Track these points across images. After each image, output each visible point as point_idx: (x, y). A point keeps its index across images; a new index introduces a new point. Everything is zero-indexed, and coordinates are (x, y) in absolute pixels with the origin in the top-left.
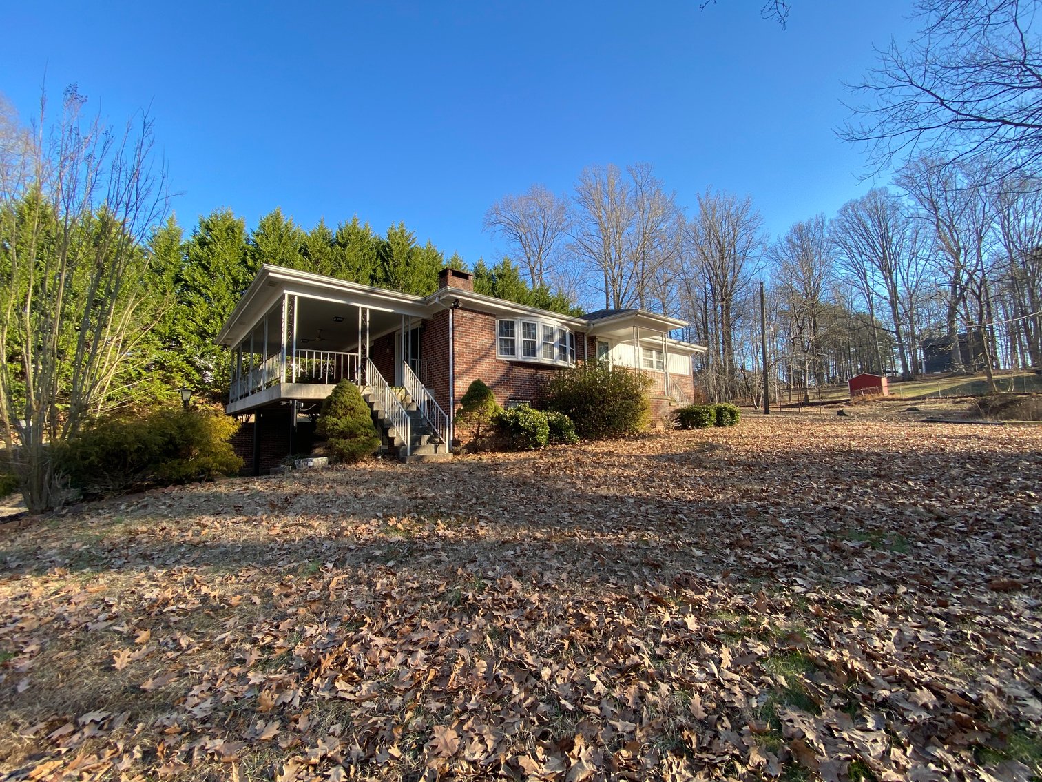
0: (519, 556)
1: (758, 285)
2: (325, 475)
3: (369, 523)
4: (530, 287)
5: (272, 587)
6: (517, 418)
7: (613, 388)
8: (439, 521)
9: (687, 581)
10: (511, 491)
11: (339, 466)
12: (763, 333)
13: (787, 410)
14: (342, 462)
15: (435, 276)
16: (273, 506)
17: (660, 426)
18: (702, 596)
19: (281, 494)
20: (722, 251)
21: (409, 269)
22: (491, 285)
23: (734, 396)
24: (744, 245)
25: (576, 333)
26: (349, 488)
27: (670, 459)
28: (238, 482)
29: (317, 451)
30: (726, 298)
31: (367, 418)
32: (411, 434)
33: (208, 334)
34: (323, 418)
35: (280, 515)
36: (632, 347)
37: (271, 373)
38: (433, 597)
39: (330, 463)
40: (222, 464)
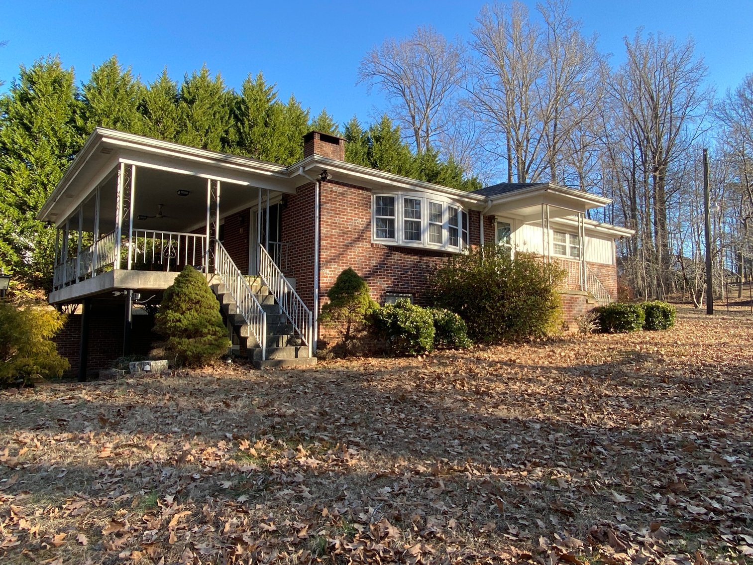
0: (397, 495)
1: (701, 152)
2: (166, 382)
3: (216, 446)
4: (414, 152)
5: (101, 524)
6: (395, 316)
7: (515, 281)
8: (300, 447)
9: (606, 534)
10: (388, 410)
11: (181, 371)
12: (707, 212)
13: (736, 309)
14: (184, 366)
15: (299, 139)
16: (103, 421)
17: (574, 329)
18: (623, 555)
19: (112, 406)
20: (655, 109)
21: (268, 130)
22: (366, 150)
23: (669, 290)
24: (683, 101)
25: (470, 211)
26: (192, 400)
27: (587, 372)
28: (62, 388)
29: (155, 352)
30: (660, 167)
31: (216, 314)
32: (268, 334)
33: (29, 206)
34: (163, 313)
35: (112, 433)
36: (540, 229)
37: (103, 257)
38: (293, 544)
39: (170, 367)
40: (44, 367)
